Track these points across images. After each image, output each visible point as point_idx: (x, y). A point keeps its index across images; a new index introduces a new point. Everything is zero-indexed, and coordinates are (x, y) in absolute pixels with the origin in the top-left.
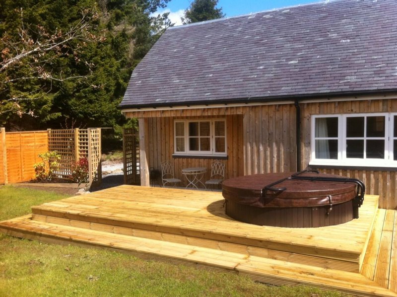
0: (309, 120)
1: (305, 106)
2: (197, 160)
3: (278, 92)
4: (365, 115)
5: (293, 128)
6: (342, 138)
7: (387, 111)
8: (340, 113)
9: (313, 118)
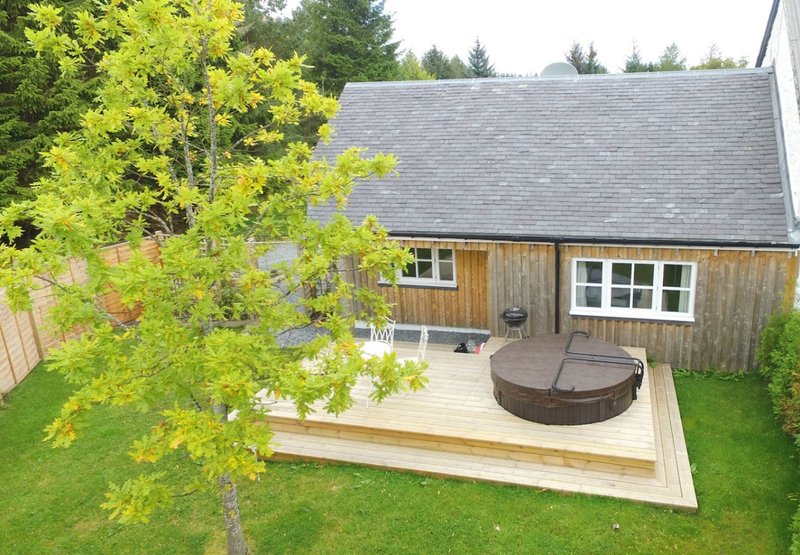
0: (570, 263)
1: (567, 249)
2: (414, 290)
3: (532, 227)
4: (633, 262)
5: (552, 272)
6: (607, 285)
7: (657, 259)
8: (605, 258)
9: (575, 261)
